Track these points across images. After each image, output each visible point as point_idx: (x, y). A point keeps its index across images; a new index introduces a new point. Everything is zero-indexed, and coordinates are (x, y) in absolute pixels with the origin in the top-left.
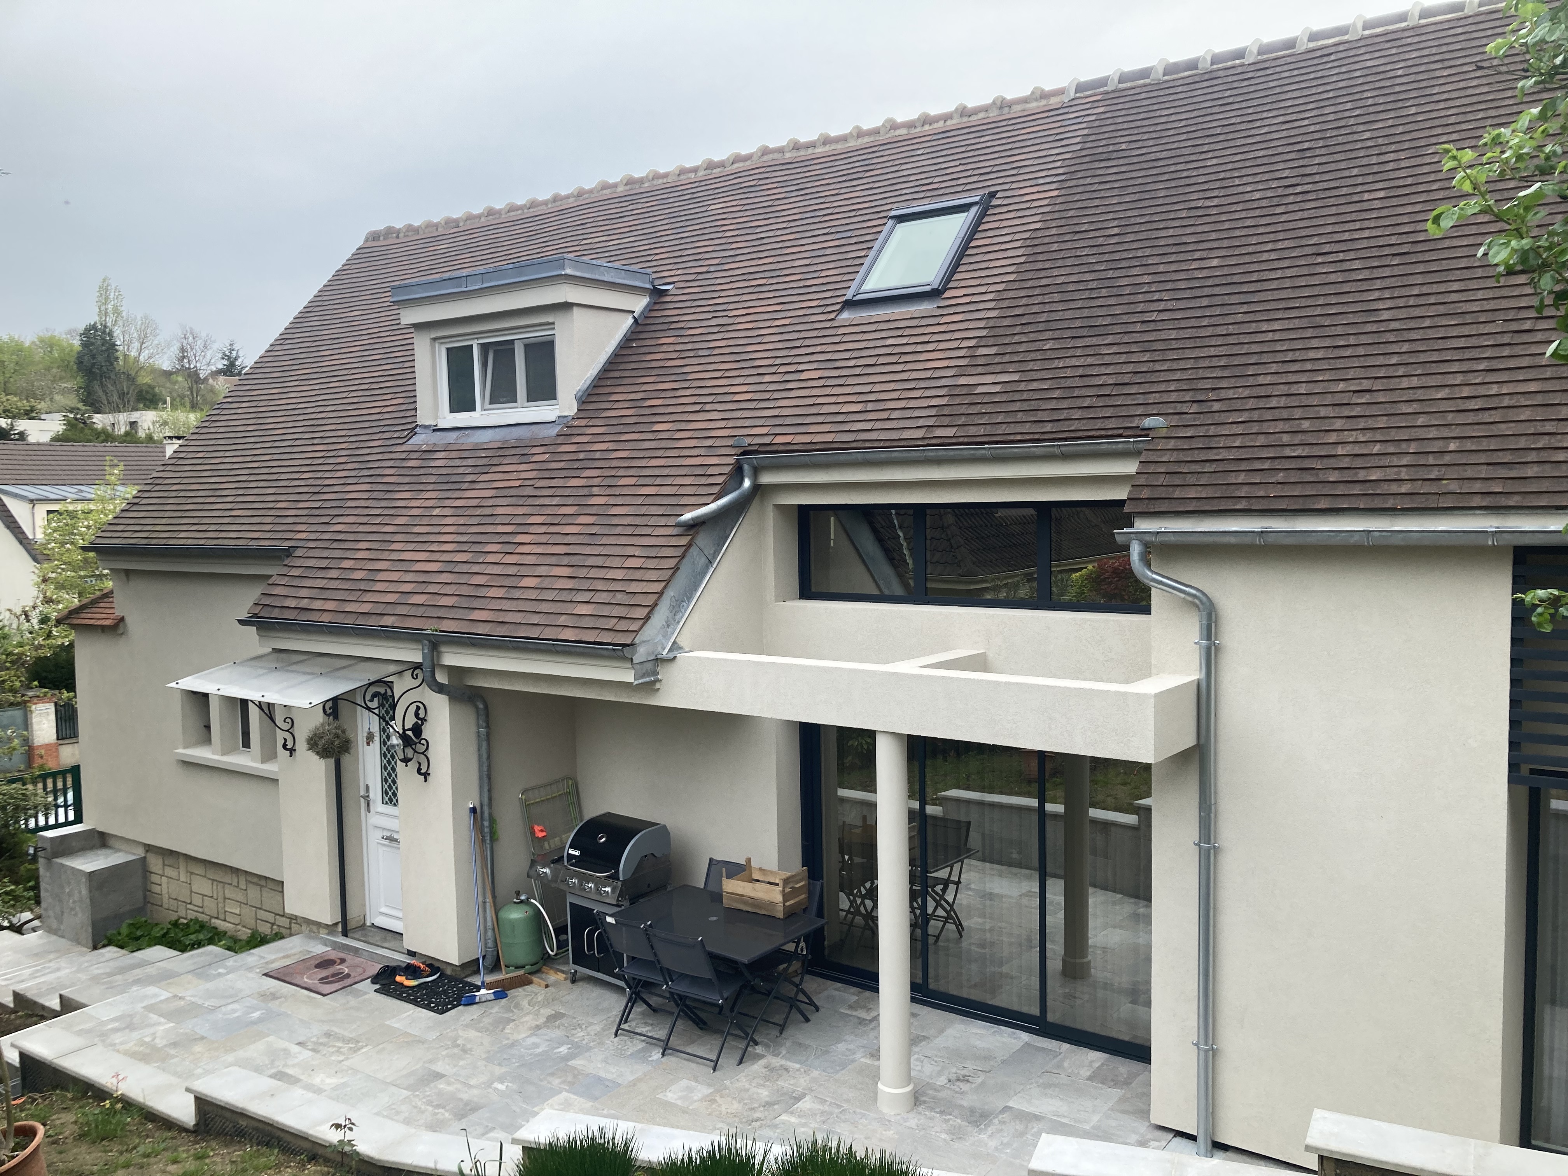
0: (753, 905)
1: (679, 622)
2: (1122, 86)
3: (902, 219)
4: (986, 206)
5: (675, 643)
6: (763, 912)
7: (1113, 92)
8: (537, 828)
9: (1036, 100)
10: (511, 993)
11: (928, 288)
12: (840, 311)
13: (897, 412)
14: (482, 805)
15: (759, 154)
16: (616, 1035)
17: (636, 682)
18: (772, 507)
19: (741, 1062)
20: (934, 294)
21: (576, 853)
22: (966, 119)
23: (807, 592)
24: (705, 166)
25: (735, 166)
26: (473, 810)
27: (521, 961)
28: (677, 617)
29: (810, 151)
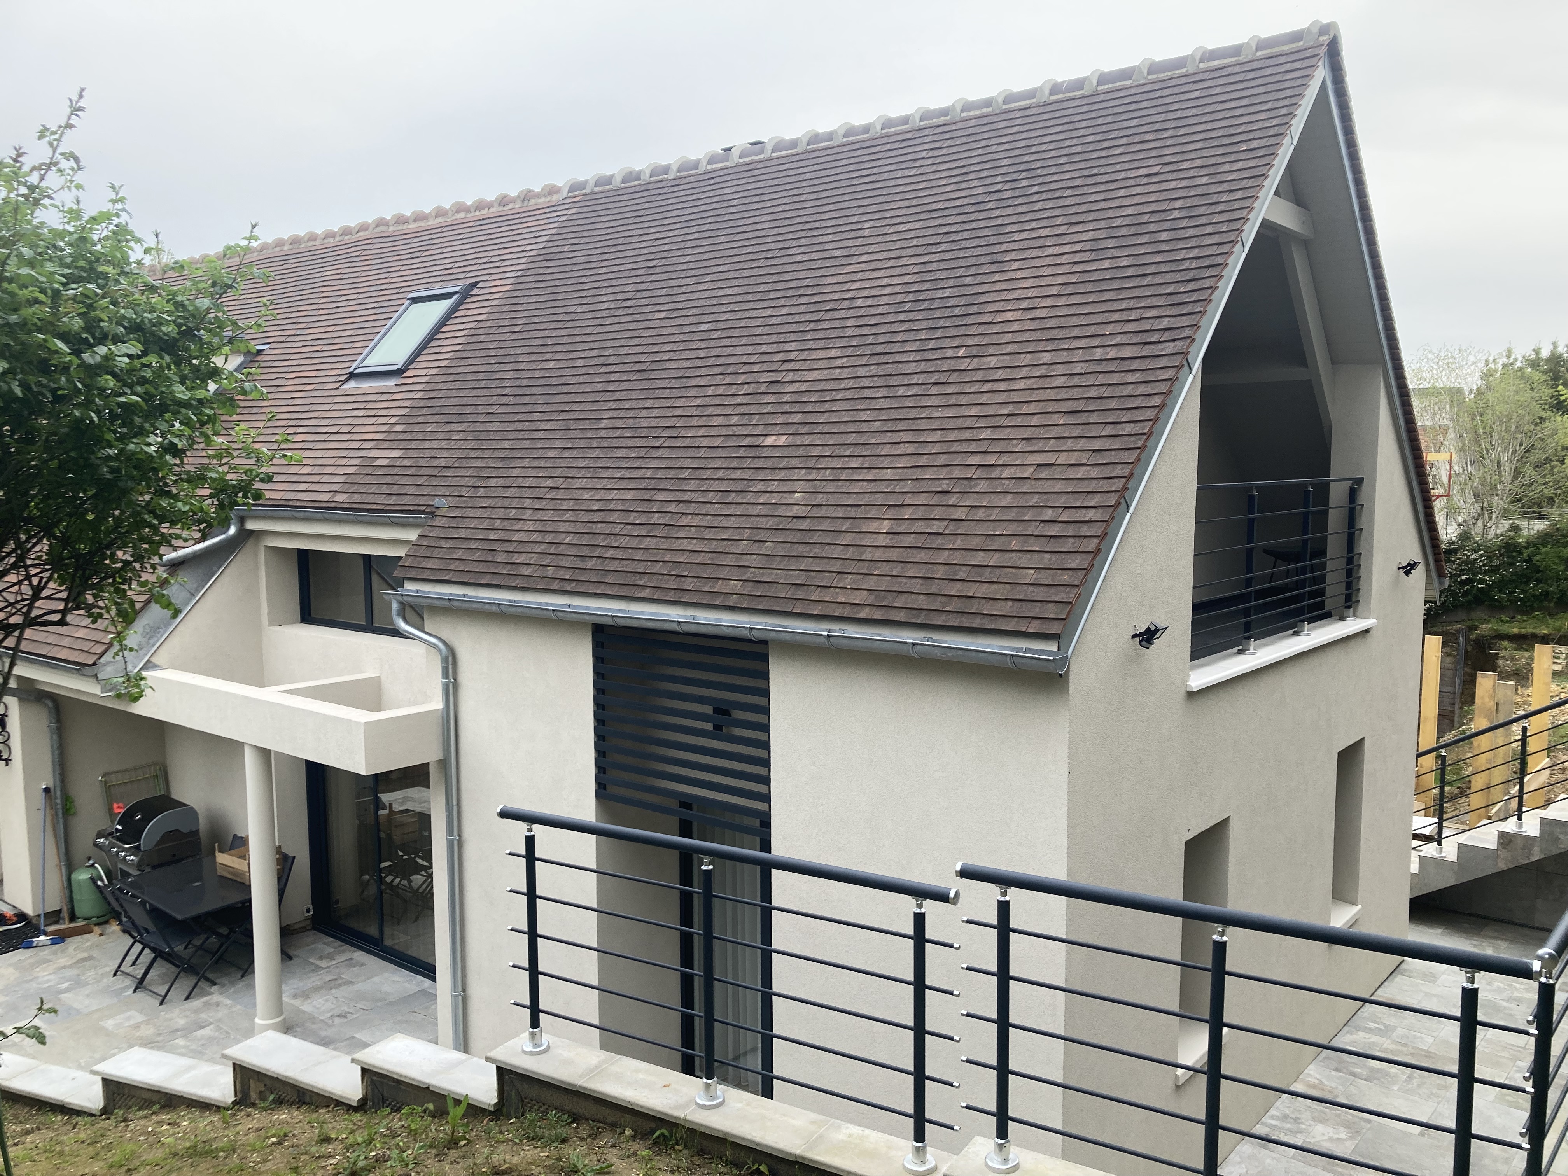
0: (232, 874)
1: (154, 645)
2: (596, 189)
3: (415, 300)
4: (465, 294)
5: (148, 661)
6: (239, 880)
7: (589, 194)
8: (115, 805)
9: (545, 196)
10: (68, 940)
11: (395, 368)
12: (345, 381)
13: (326, 476)
14: (55, 787)
15: (374, 226)
16: (115, 975)
17: (103, 695)
18: (262, 549)
19: (187, 998)
20: (399, 372)
21: (120, 828)
22: (501, 208)
23: (307, 617)
24: (340, 233)
25: (359, 234)
26: (47, 790)
27: (89, 915)
28: (152, 641)
29: (405, 226)
